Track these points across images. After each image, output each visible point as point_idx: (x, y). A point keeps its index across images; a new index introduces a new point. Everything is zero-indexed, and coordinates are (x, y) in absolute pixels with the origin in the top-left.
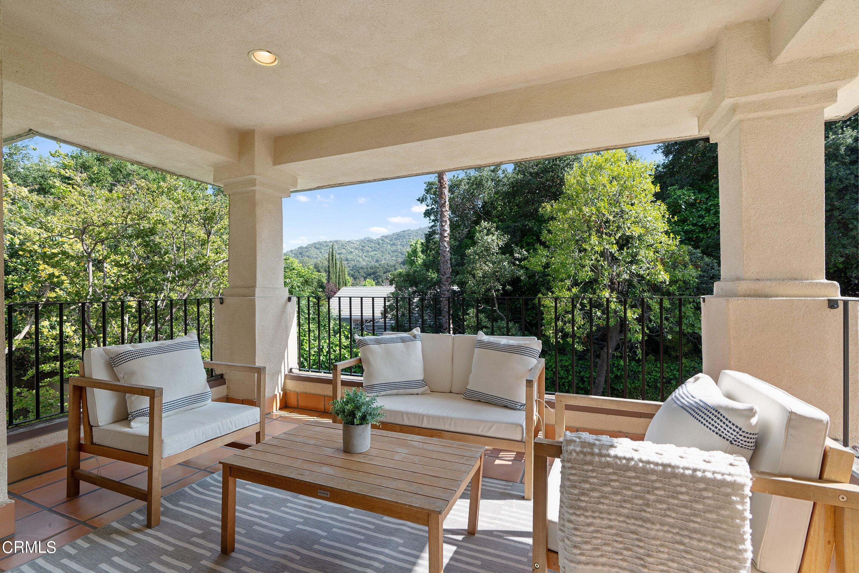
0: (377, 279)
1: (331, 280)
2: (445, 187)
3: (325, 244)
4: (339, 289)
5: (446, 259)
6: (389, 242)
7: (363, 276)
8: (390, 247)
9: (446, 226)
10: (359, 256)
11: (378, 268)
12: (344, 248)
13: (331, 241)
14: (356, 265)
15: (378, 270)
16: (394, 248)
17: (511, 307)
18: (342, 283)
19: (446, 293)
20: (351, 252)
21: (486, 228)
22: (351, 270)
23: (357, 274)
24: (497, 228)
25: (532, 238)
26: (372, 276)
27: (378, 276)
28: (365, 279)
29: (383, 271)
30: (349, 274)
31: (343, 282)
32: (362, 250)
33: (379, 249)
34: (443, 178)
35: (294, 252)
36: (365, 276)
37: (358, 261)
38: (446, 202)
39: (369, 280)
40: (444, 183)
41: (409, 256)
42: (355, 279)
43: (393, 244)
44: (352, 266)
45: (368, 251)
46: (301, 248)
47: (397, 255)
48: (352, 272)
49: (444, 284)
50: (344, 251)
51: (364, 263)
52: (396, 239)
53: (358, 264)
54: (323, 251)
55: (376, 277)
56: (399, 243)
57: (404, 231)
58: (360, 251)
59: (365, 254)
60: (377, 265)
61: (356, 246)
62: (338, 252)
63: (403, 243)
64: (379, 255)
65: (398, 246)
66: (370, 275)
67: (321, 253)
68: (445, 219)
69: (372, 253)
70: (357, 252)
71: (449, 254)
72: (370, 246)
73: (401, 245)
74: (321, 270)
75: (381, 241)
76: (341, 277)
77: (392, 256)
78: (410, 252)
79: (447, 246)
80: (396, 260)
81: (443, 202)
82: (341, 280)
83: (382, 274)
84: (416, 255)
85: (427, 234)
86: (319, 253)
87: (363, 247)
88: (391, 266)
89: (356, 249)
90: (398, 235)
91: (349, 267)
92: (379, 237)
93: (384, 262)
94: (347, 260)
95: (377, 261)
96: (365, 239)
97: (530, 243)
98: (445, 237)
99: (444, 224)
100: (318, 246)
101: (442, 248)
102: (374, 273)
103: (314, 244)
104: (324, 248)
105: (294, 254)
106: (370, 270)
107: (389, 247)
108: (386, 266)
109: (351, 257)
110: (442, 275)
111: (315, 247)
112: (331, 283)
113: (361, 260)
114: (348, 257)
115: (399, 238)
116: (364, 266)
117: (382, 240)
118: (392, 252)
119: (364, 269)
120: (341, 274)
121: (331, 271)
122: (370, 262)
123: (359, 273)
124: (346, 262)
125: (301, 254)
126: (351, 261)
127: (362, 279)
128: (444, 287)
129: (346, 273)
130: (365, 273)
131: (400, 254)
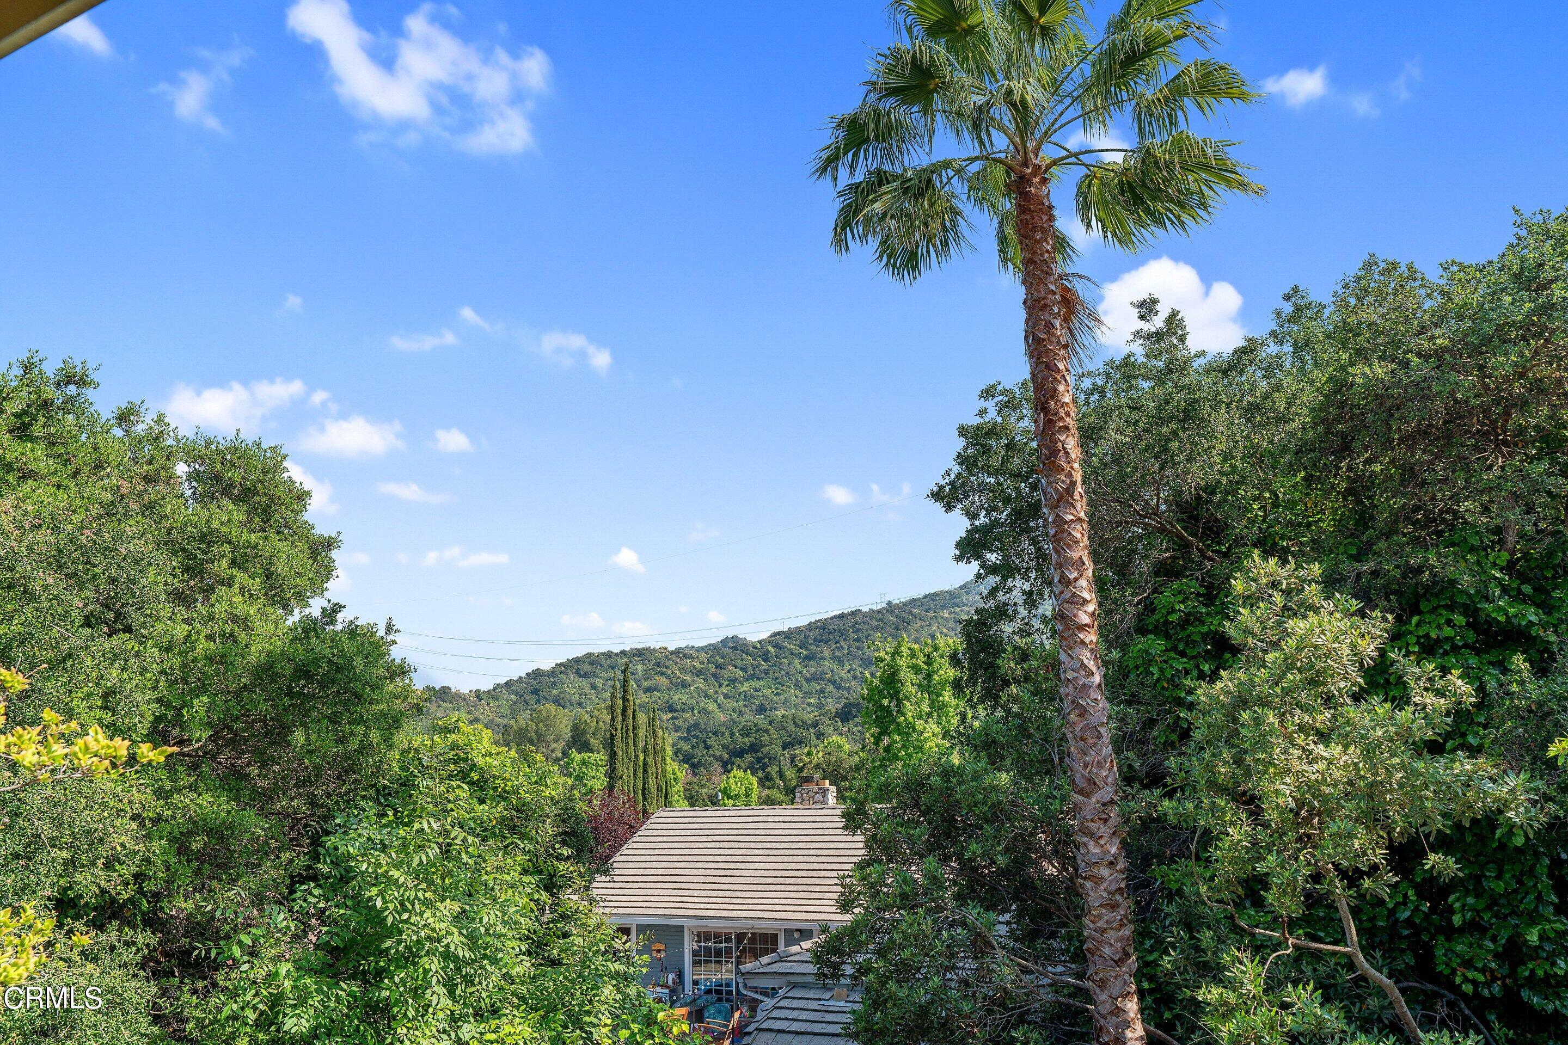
0: (763, 768)
1: (619, 784)
2: (1066, 428)
3: (606, 662)
4: (646, 815)
5: (1094, 720)
6: (796, 649)
7: (719, 759)
8: (799, 667)
9: (1083, 583)
10: (707, 696)
11: (766, 731)
12: (662, 674)
13: (623, 652)
14: (697, 725)
15: (766, 738)
16: (813, 668)
17: (1372, 919)
18: (654, 791)
19: (1105, 872)
20: (684, 685)
21: (1275, 585)
22: (685, 739)
23: (700, 751)
24: (1331, 583)
25: (1449, 622)
26: (749, 757)
27: (765, 756)
28: (726, 766)
29: (780, 742)
30: (676, 753)
31: (659, 788)
32: (715, 676)
33: (766, 672)
34: (1054, 394)
35: (516, 687)
36: (726, 756)
37: (703, 711)
38: (1073, 483)
39: (740, 774)
40: (1062, 412)
41: (874, 696)
42: (695, 767)
43: (810, 657)
44: (685, 726)
45: (733, 680)
46: (537, 674)
47: (822, 691)
48: (685, 747)
49: (1091, 834)
50: (661, 681)
51: (721, 717)
52: (817, 641)
53: (703, 719)
54: (599, 682)
55: (759, 760)
56: (827, 653)
57: (841, 616)
58: (711, 681)
59: (724, 689)
60: (761, 721)
61: (698, 665)
62: (646, 684)
63: (838, 654)
64: (767, 692)
65: (826, 663)
66: (740, 753)
67: (594, 687)
68: (1075, 555)
69: (746, 687)
70: (700, 683)
71: (1103, 704)
72: (739, 663)
73: (833, 658)
74: (593, 741)
75: (772, 649)
76: (651, 770)
77: (807, 694)
78: (876, 682)
79: (1091, 664)
80: (820, 707)
81: (1061, 486)
82: (652, 783)
83: (778, 750)
84: (897, 693)
85: (969, 622)
86: (587, 690)
87: (718, 666)
88: (806, 726)
89: (699, 673)
90: (823, 628)
91: (678, 729)
92: (765, 635)
93: (782, 712)
94: (671, 709)
95: (762, 710)
96: (724, 641)
97: (1438, 641)
98: (1082, 628)
99: (1073, 575)
100: (586, 668)
101: (1070, 675)
102: (753, 748)
103: (576, 660)
104: (604, 674)
105: (517, 693)
106: (740, 739)
107: (797, 664)
108: (791, 727)
109: (684, 698)
110: (1080, 792)
111: (577, 672)
112: (617, 792)
113: (712, 706)
114: (676, 698)
115: (826, 636)
116: (722, 725)
117: (776, 646)
118: (807, 680)
119: (723, 734)
120: (650, 761)
121: (619, 753)
122: (742, 714)
123: (707, 747)
124: (669, 716)
125: (535, 692)
126: (683, 710)
127: (717, 766)
128: (1093, 848)
129: (669, 751)
130: (724, 747)
131: (831, 688)
